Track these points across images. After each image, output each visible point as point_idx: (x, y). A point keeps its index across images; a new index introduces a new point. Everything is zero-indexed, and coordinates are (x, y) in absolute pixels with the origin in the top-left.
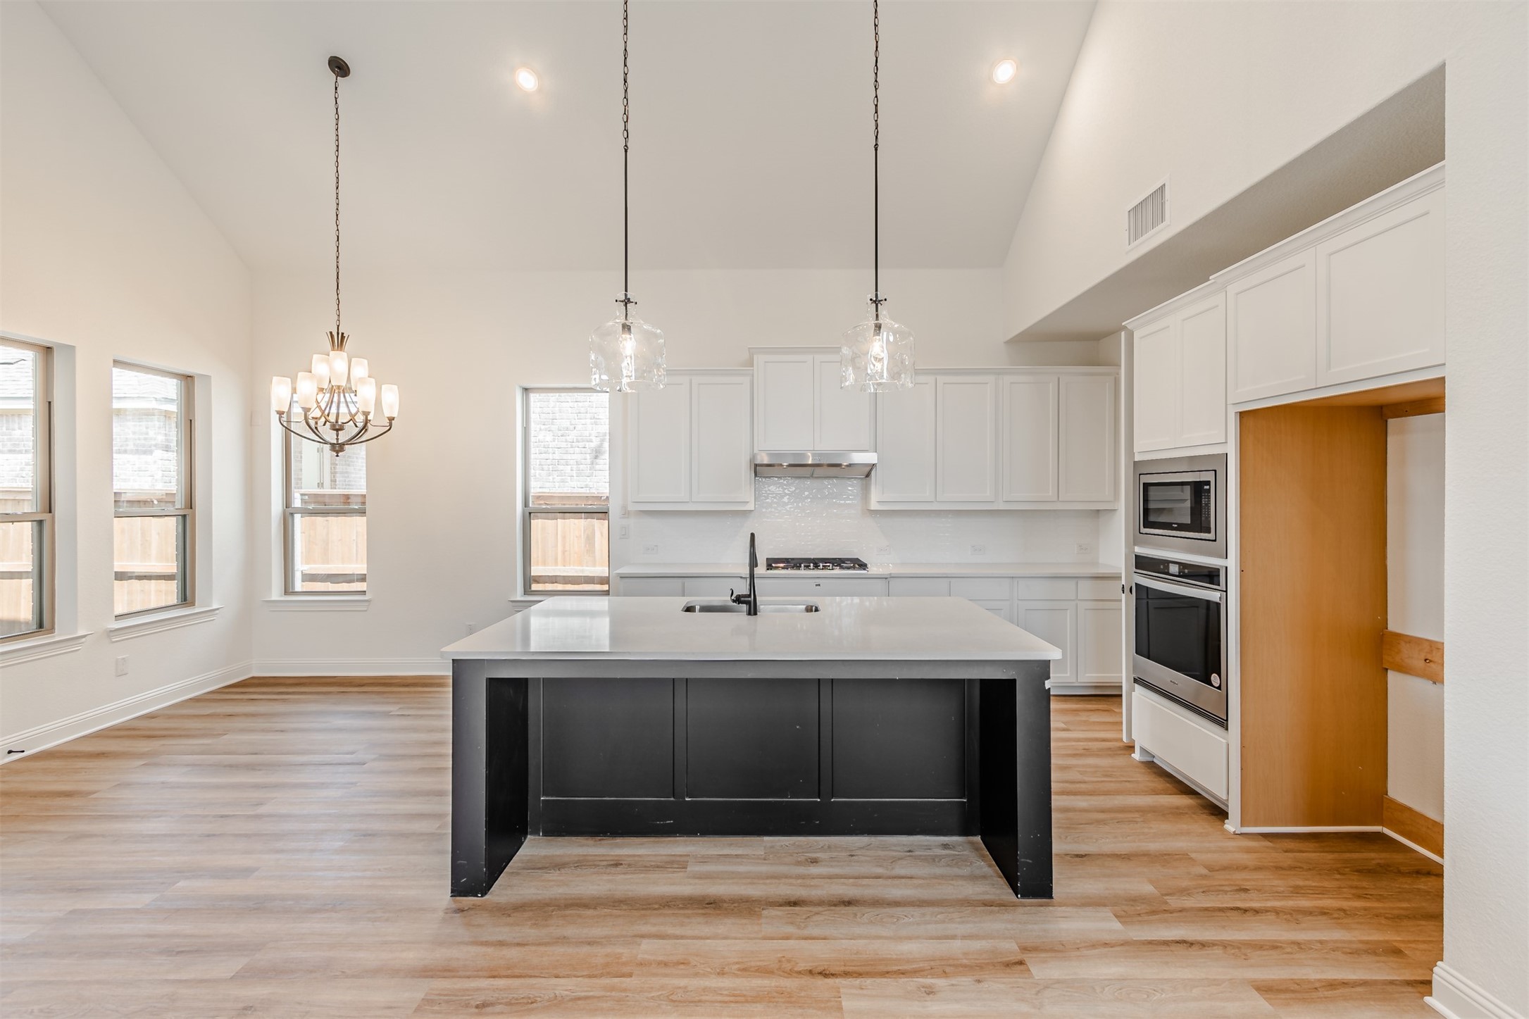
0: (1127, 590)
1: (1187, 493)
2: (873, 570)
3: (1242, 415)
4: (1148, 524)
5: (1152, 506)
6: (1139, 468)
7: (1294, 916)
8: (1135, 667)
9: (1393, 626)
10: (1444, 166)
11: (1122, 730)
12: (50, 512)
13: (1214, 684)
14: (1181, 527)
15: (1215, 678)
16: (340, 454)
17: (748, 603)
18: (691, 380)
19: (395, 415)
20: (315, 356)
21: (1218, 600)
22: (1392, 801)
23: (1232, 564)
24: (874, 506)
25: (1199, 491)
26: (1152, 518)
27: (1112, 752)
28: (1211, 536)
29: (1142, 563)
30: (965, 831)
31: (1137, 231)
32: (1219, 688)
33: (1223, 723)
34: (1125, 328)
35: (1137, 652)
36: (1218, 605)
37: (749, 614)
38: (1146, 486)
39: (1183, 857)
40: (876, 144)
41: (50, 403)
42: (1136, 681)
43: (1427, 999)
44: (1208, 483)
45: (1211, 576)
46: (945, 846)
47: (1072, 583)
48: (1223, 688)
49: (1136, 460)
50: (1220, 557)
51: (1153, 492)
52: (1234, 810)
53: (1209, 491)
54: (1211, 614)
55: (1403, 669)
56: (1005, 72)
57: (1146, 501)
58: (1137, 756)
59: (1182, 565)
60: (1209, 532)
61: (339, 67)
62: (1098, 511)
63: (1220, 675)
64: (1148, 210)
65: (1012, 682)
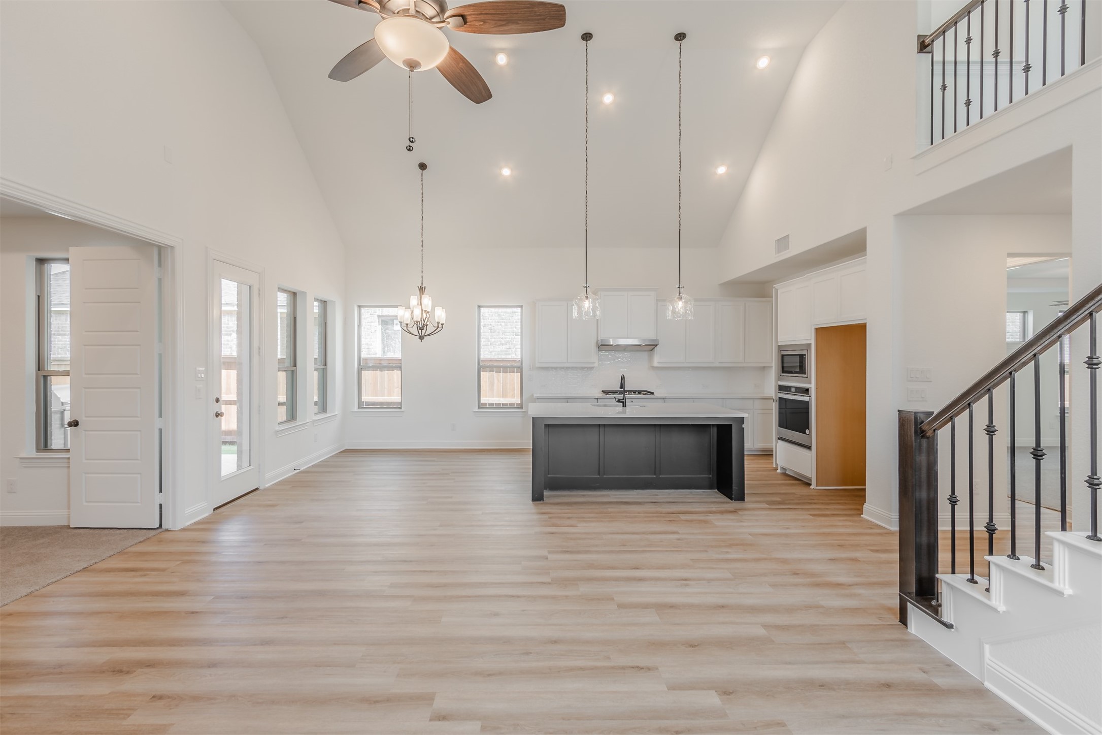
0: (775, 401)
1: (798, 359)
2: (656, 395)
3: (816, 329)
4: (783, 372)
5: (785, 365)
6: (780, 349)
8: (778, 433)
10: (866, 258)
11: (773, 463)
12: (295, 366)
13: (808, 434)
14: (796, 373)
15: (807, 432)
16: (423, 340)
17: (623, 402)
18: (567, 303)
21: (808, 400)
23: (812, 386)
24: (656, 364)
25: (802, 357)
26: (785, 369)
27: (770, 471)
28: (806, 376)
29: (782, 388)
30: (711, 488)
31: (779, 250)
32: (809, 435)
33: (809, 448)
34: (774, 287)
35: (779, 426)
36: (808, 402)
37: (623, 406)
38: (783, 356)
39: (793, 494)
40: (680, 230)
41: (295, 317)
42: (778, 439)
43: (862, 515)
44: (805, 355)
45: (806, 391)
46: (704, 492)
48: (810, 435)
49: (779, 345)
50: (809, 384)
51: (786, 359)
52: (814, 482)
53: (805, 358)
54: (806, 405)
56: (722, 170)
57: (783, 362)
58: (779, 471)
59: (796, 388)
60: (805, 374)
61: (423, 166)
62: (764, 367)
63: (809, 429)
64: (783, 243)
65: (731, 425)
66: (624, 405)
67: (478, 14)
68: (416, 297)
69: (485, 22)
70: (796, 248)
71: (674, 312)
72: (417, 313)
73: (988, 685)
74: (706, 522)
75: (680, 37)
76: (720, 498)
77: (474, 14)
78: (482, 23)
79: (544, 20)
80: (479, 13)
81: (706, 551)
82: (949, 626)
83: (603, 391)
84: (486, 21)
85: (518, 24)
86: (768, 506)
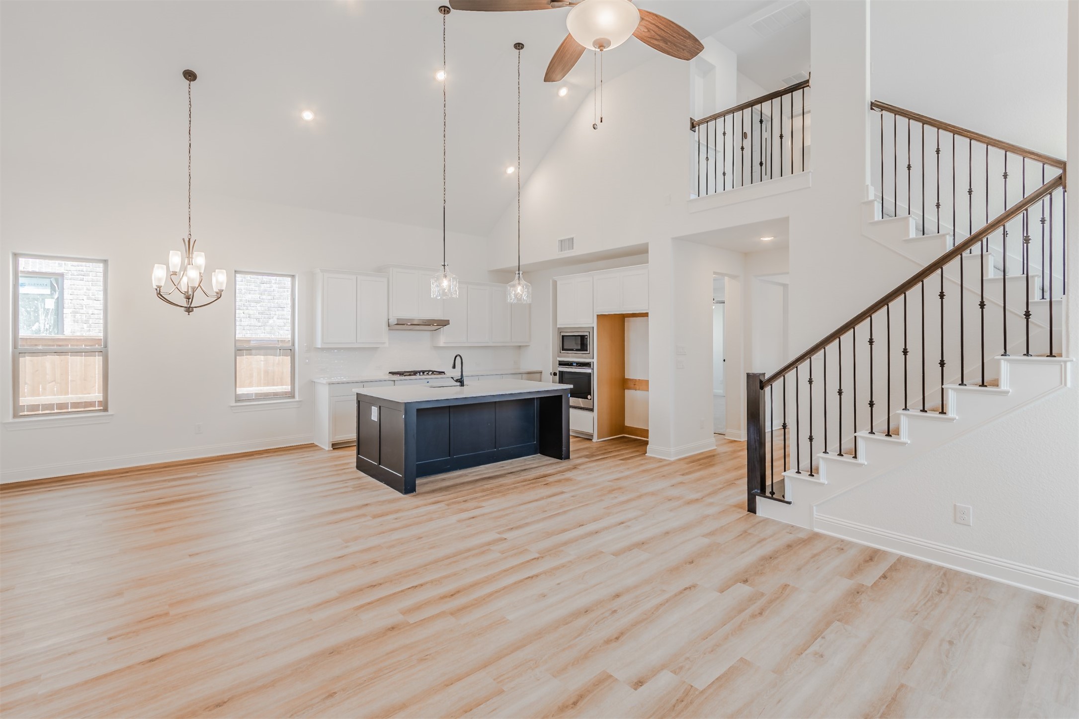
0: (555, 374)
1: (579, 339)
3: (599, 316)
4: (563, 349)
5: (565, 344)
6: (560, 330)
7: (619, 451)
9: (626, 377)
10: (650, 265)
13: (589, 399)
14: (576, 350)
15: (589, 397)
16: (190, 313)
17: (460, 382)
18: (357, 277)
19: (224, 289)
20: (171, 252)
22: (627, 426)
23: (595, 360)
24: (442, 344)
25: (583, 338)
26: (565, 348)
28: (588, 352)
29: (561, 364)
30: (535, 453)
31: (563, 249)
32: (591, 399)
33: (592, 411)
36: (590, 373)
38: (563, 336)
43: (646, 454)
44: (587, 336)
45: (587, 365)
46: (533, 457)
47: (521, 375)
49: (559, 328)
50: (591, 358)
51: (566, 339)
52: (595, 435)
53: (587, 338)
54: (589, 376)
55: (629, 389)
56: (510, 170)
57: (563, 342)
59: (577, 363)
61: (190, 76)
62: (520, 346)
63: (591, 395)
64: (568, 243)
65: (561, 396)
66: (462, 385)
67: (651, 23)
68: (179, 253)
69: (649, 31)
70: (579, 250)
71: (516, 295)
72: (193, 275)
73: (816, 530)
74: (568, 480)
75: (519, 46)
76: (549, 460)
77: (649, 22)
78: (646, 30)
79: (683, 50)
80: (654, 22)
81: (602, 500)
82: (789, 503)
83: (390, 373)
84: (651, 31)
85: (667, 44)
86: (587, 460)
